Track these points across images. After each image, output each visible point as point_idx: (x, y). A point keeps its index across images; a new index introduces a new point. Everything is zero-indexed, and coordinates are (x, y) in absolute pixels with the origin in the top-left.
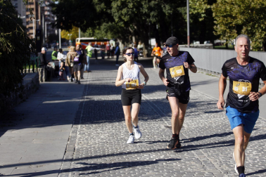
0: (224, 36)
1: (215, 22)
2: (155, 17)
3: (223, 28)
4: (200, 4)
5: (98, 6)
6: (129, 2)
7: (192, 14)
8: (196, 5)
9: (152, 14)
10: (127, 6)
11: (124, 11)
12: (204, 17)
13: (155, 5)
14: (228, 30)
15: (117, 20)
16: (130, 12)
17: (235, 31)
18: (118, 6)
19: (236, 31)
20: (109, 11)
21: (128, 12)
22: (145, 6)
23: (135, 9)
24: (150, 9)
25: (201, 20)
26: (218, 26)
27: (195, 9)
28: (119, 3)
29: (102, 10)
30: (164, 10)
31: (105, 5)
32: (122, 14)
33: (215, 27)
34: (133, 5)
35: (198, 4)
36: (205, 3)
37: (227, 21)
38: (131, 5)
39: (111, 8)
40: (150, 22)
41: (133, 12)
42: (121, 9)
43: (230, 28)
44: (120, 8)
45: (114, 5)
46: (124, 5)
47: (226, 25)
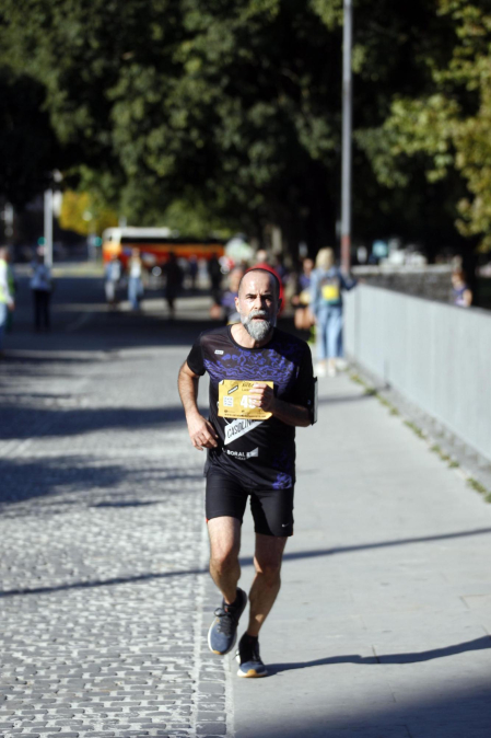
2: (269, 161)
4: (432, 121)
5: (67, 116)
6: (174, 106)
7: (403, 154)
8: (415, 121)
9: (257, 150)
10: (166, 119)
11: (156, 138)
13: (267, 118)
15: (131, 169)
16: (176, 145)
18: (133, 119)
20: (103, 137)
21: (168, 140)
22: (231, 123)
23: (194, 134)
24: (251, 132)
25: (433, 176)
27: (411, 137)
28: (138, 109)
29: (79, 132)
30: (304, 139)
31: (93, 113)
32: (146, 149)
34: (190, 119)
35: (423, 118)
36: (450, 117)
38: (179, 118)
39: (109, 126)
40: (251, 178)
41: (187, 143)
42: (146, 133)
44: (140, 129)
45: (121, 115)
46: (156, 115)
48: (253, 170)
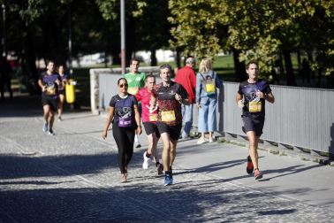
0: (193, 50)
1: (170, 19)
3: (190, 32)
12: (143, 8)
14: (200, 37)
17: (214, 38)
19: (217, 40)
25: (136, 14)
26: (179, 28)
33: (173, 31)
37: (198, 17)
43: (204, 32)
47: (195, 25)
48: (29, 11)
